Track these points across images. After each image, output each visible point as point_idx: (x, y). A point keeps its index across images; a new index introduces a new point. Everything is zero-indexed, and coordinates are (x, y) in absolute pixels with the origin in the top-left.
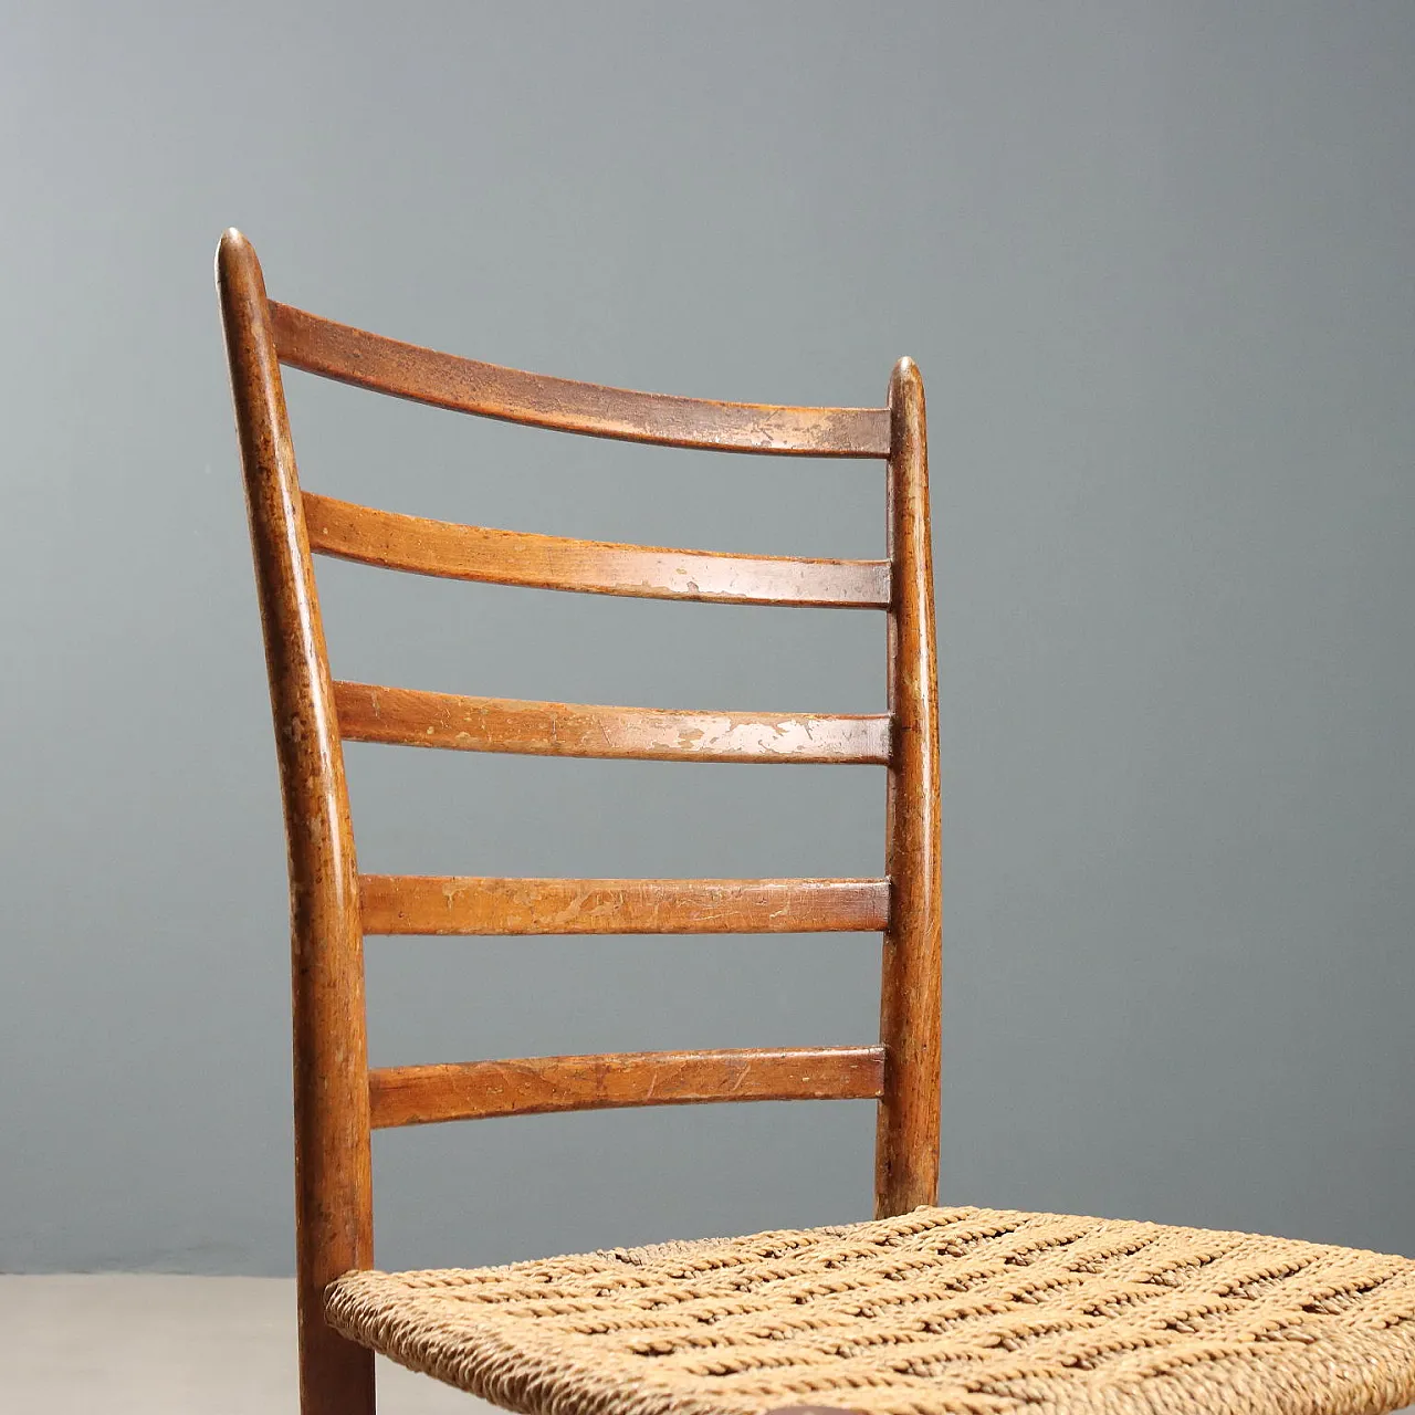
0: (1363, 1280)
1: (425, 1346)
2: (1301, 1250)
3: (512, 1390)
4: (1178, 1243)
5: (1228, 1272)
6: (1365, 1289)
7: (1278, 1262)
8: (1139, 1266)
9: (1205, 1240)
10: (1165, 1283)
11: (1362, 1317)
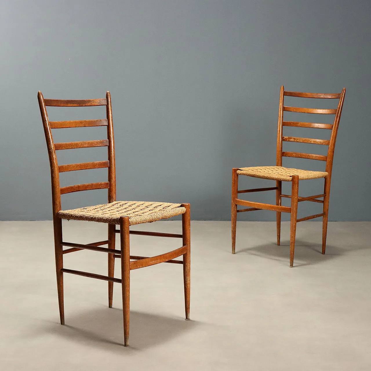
0: (168, 206)
1: (78, 216)
2: (161, 203)
3: (91, 218)
4: (147, 203)
5: (154, 206)
6: (169, 206)
7: (160, 204)
8: (144, 206)
9: (150, 203)
10: (147, 207)
11: (169, 209)
